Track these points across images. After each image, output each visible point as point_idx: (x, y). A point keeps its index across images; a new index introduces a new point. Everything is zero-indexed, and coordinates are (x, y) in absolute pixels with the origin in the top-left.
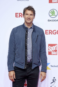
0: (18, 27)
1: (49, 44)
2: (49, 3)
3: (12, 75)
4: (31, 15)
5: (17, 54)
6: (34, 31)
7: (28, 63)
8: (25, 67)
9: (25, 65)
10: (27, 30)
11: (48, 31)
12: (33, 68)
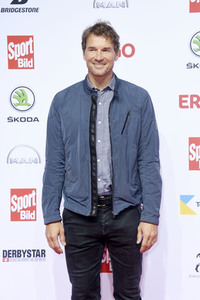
0: (68, 90)
1: (190, 138)
2: (191, 12)
3: (54, 234)
4: (105, 50)
5: (69, 173)
6: (115, 98)
7: (105, 196)
8: (92, 209)
9: (92, 205)
10: (96, 97)
11: (188, 99)
12: (115, 212)
